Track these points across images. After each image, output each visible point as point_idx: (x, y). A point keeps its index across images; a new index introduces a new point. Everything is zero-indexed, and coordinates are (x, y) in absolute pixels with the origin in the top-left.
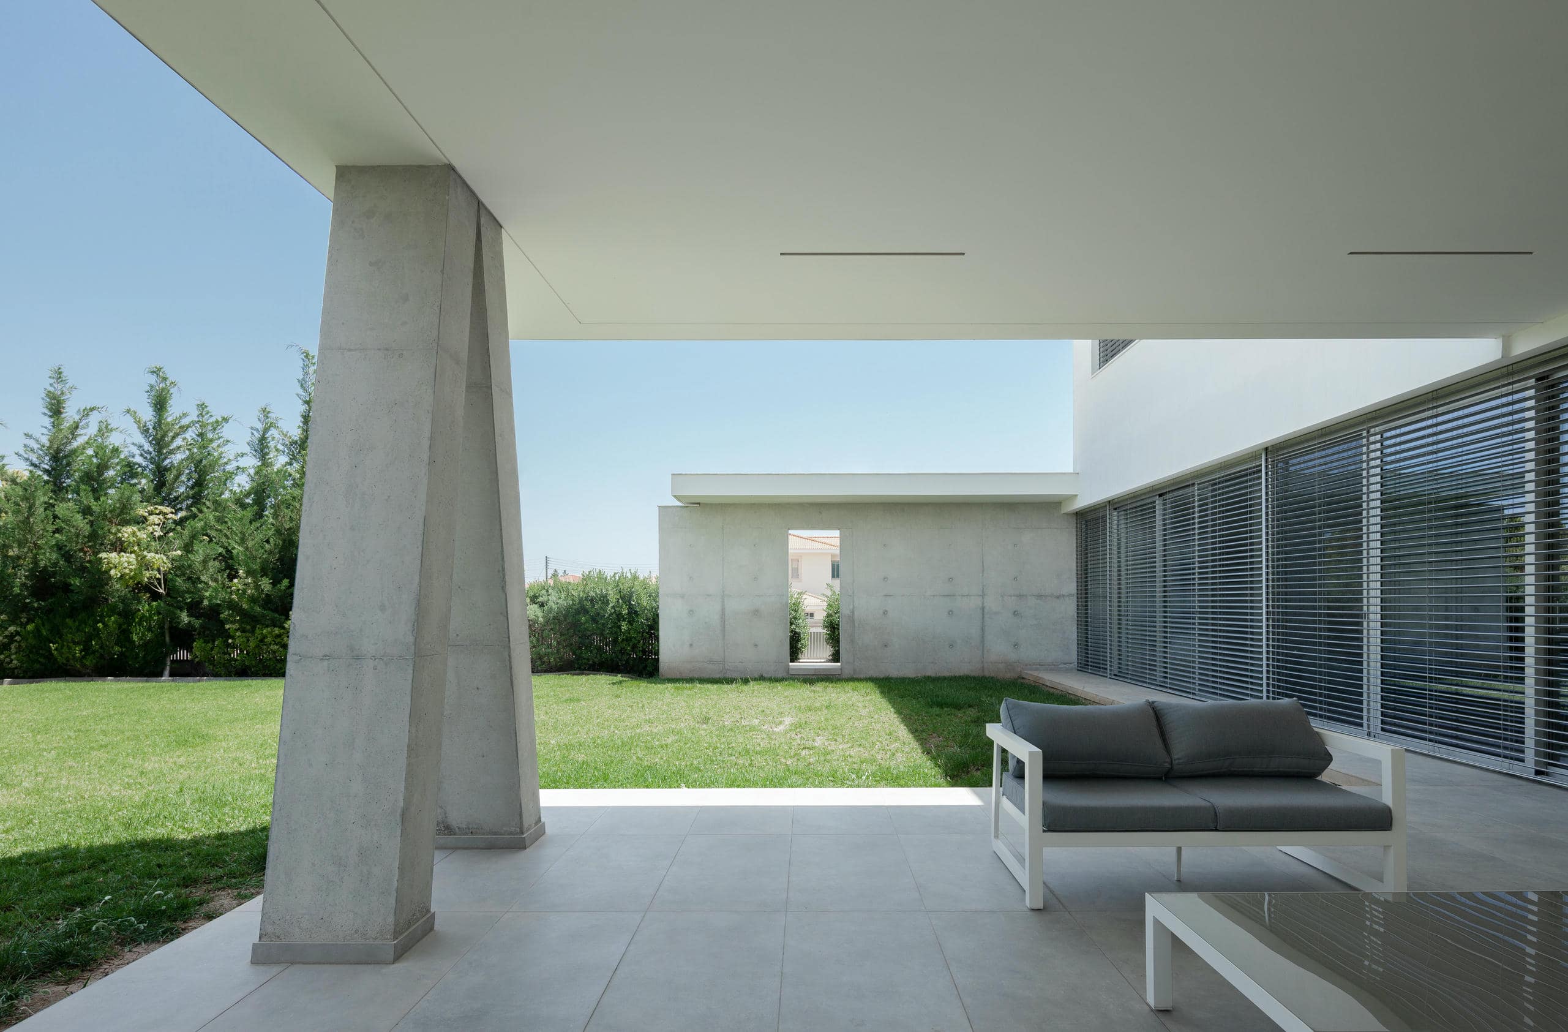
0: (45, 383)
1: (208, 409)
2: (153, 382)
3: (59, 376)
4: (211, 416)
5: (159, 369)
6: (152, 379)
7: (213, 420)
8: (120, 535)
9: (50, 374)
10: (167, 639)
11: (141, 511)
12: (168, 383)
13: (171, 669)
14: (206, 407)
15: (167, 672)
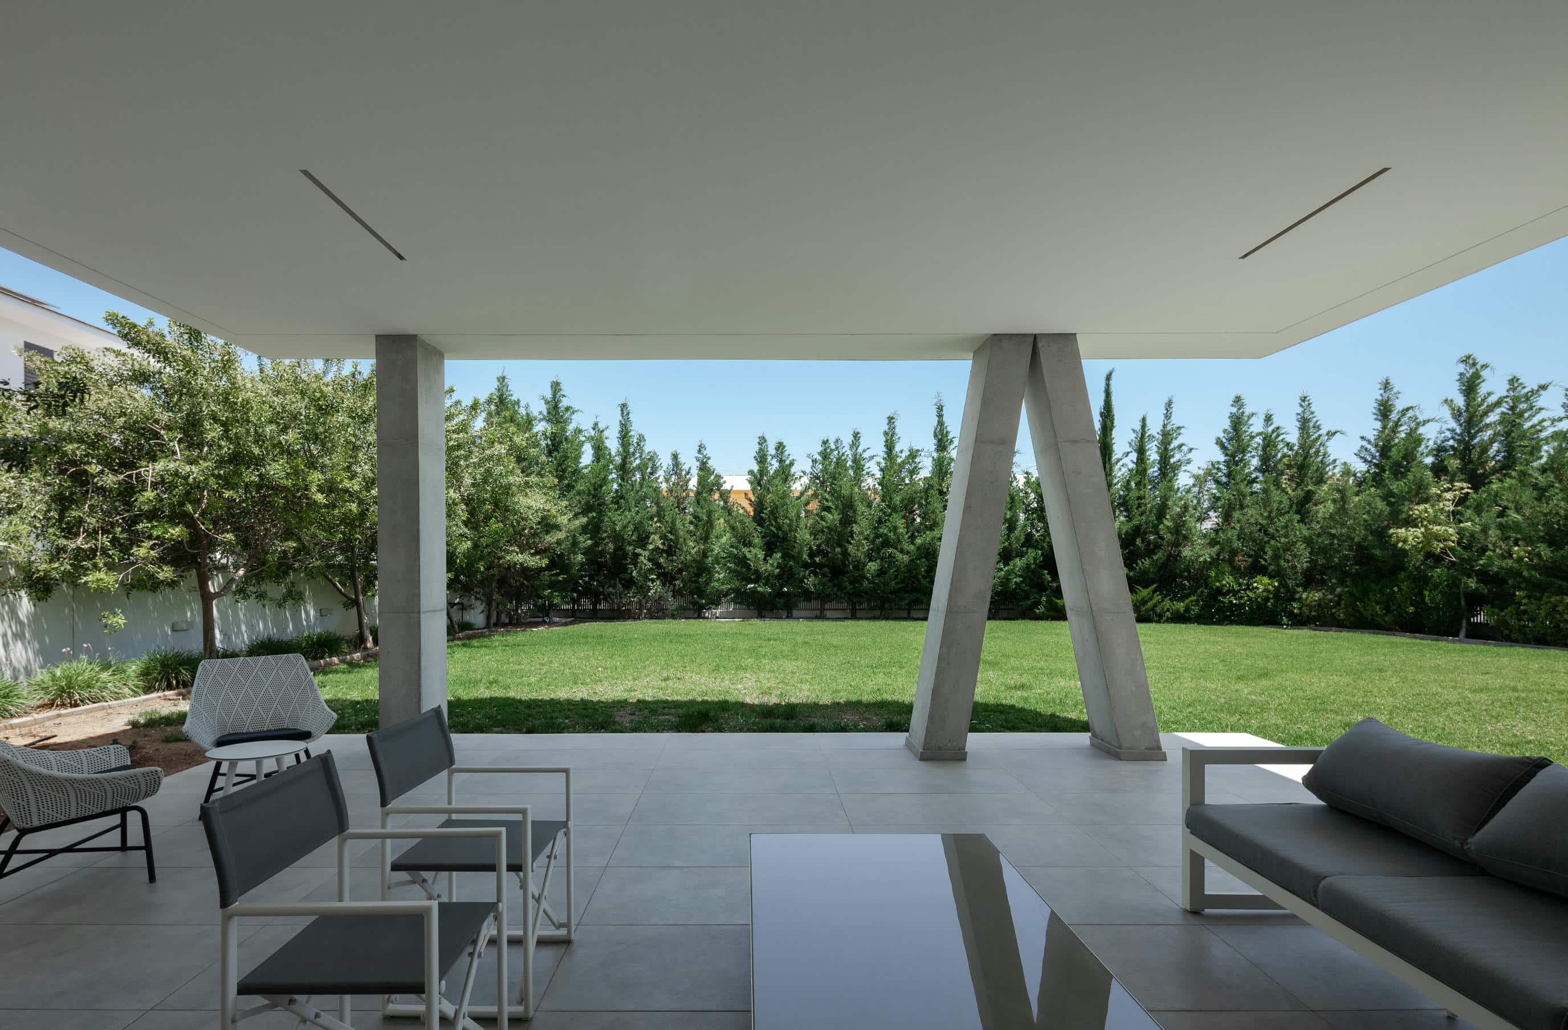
0: (1377, 394)
1: (1520, 381)
2: (1462, 371)
3: (1386, 386)
4: (1524, 388)
5: (1469, 357)
6: (1461, 368)
7: (1526, 390)
8: (1411, 513)
9: (1379, 386)
10: (1463, 603)
11: (1434, 490)
12: (1478, 366)
13: (1467, 631)
14: (1518, 380)
15: (1462, 634)
